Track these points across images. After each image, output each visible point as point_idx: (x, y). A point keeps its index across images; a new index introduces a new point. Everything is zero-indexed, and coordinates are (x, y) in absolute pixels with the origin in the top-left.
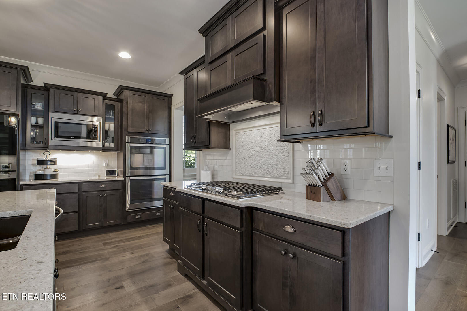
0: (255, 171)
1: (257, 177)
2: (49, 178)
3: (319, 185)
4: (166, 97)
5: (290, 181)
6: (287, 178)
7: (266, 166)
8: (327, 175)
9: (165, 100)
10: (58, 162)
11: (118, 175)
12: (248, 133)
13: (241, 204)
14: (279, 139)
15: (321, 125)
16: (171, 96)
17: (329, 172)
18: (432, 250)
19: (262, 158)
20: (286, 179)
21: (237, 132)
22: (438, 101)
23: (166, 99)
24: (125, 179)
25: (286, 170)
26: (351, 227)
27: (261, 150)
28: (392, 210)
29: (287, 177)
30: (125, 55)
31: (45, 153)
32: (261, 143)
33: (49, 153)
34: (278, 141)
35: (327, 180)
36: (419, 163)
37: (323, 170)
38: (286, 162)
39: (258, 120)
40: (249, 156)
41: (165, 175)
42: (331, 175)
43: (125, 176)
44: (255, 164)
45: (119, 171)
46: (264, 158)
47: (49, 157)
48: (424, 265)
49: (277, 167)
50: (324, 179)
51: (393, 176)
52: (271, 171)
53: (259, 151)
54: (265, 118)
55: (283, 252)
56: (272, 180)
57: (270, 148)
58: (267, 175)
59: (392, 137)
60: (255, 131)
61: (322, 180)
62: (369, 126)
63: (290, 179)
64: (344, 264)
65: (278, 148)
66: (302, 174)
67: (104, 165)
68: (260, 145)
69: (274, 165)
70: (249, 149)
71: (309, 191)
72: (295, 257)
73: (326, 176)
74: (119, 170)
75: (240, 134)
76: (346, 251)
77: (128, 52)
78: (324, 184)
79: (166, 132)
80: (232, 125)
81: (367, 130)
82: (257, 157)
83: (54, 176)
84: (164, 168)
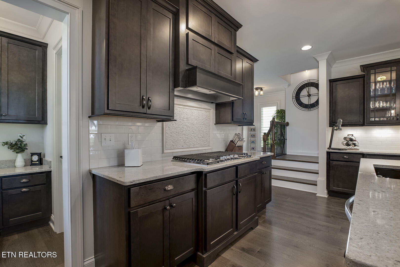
0: (187, 143)
1: (188, 148)
5: (211, 148)
7: (196, 139)
12: (180, 109)
19: (193, 133)
20: (208, 146)
25: (208, 141)
27: (192, 127)
29: (208, 145)
32: (192, 120)
38: (208, 135)
39: (190, 101)
40: (181, 130)
44: (187, 138)
46: (195, 133)
52: (199, 142)
53: (190, 127)
54: (194, 101)
56: (200, 149)
57: (198, 125)
58: (196, 146)
60: (187, 109)
65: (203, 126)
68: (191, 122)
69: (201, 138)
70: (182, 124)
82: (189, 132)
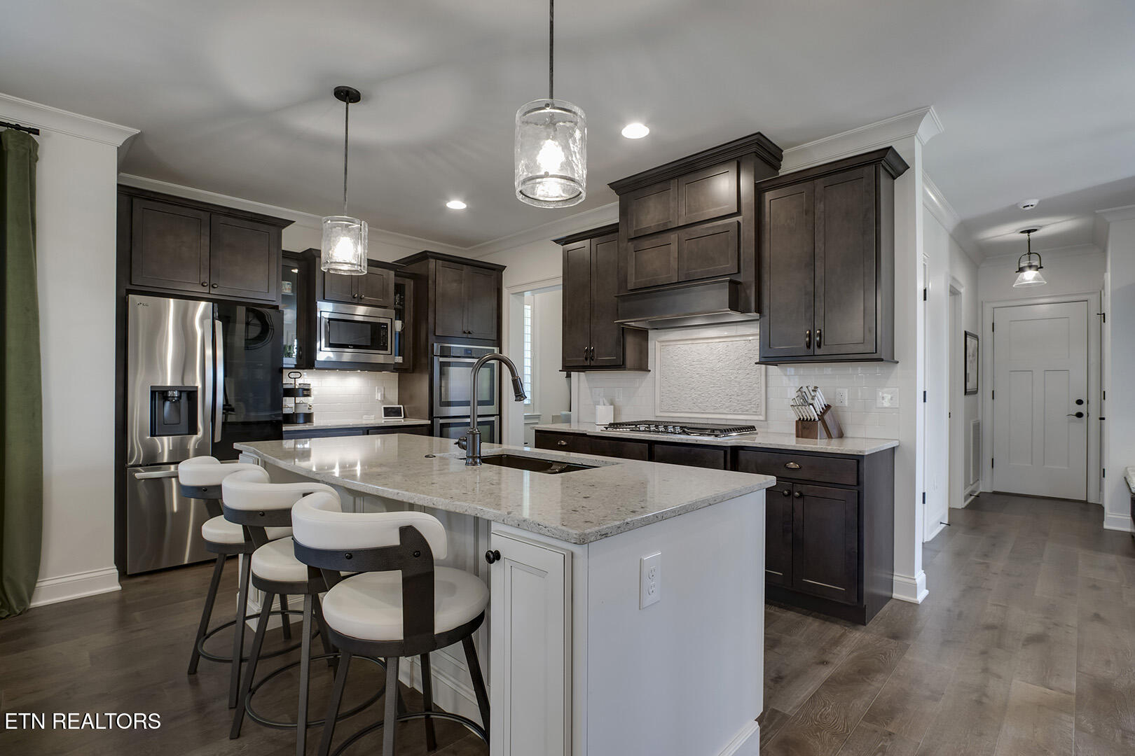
0: (699, 405)
2: (301, 420)
3: (815, 419)
4: (494, 269)
5: (762, 418)
6: (755, 413)
7: (720, 397)
8: (824, 406)
9: (493, 277)
10: (314, 392)
11: (405, 417)
12: (685, 347)
13: (727, 443)
14: (758, 361)
15: (819, 346)
16: (499, 269)
17: (825, 403)
18: (941, 523)
21: (664, 344)
22: (950, 296)
23: (495, 273)
24: (432, 422)
25: (753, 402)
26: (867, 454)
27: (710, 374)
28: (897, 446)
30: (456, 205)
31: (292, 374)
32: (711, 363)
33: (298, 375)
34: (756, 363)
35: (824, 413)
36: (925, 392)
37: (820, 401)
38: (753, 391)
40: (687, 382)
41: (493, 415)
42: (828, 407)
43: (431, 417)
44: (699, 395)
45: (406, 409)
47: (299, 381)
48: (930, 539)
49: (739, 398)
50: (821, 412)
51: (897, 406)
52: (727, 404)
53: (706, 376)
54: (718, 327)
55: (786, 492)
56: (731, 417)
57: (726, 371)
58: (721, 411)
59: (898, 362)
61: (819, 413)
62: (876, 352)
63: (760, 415)
64: (859, 493)
65: (740, 372)
66: (792, 406)
67: (378, 396)
68: (708, 367)
69: (734, 395)
70: (688, 371)
71: (800, 427)
72: (801, 495)
73: (823, 408)
74: (405, 406)
75: (670, 348)
76: (861, 479)
77: (461, 200)
78: (821, 416)
79: (494, 337)
80: (651, 334)
81: (875, 356)
82: (703, 385)
83: (308, 418)
84: (490, 403)
